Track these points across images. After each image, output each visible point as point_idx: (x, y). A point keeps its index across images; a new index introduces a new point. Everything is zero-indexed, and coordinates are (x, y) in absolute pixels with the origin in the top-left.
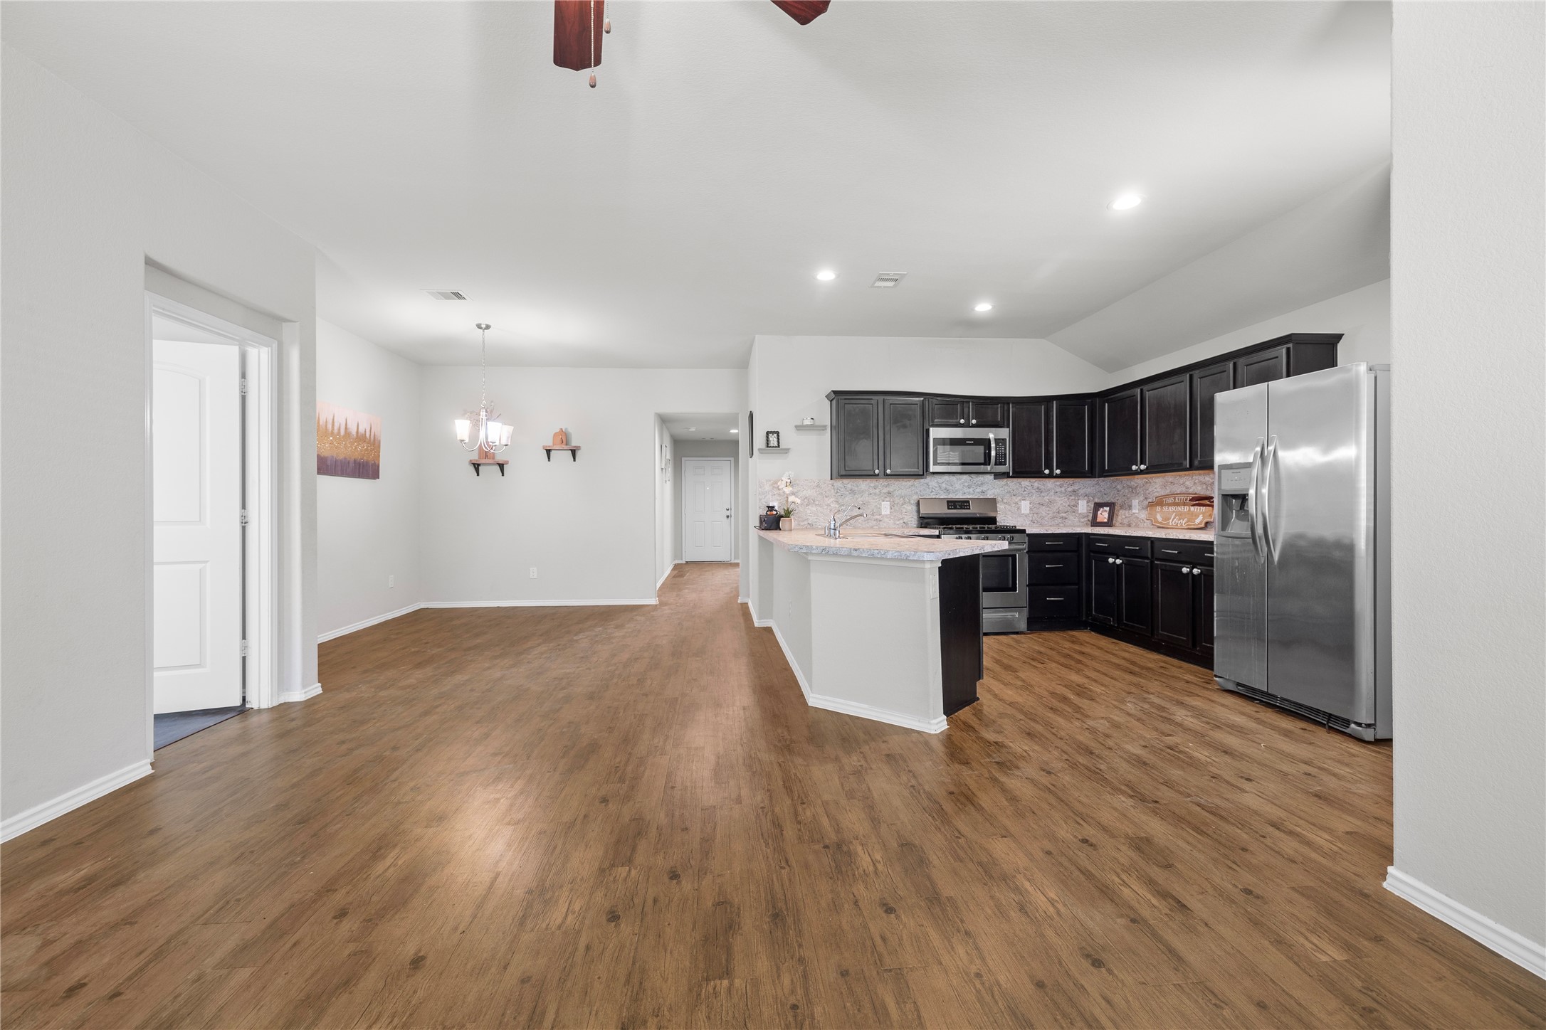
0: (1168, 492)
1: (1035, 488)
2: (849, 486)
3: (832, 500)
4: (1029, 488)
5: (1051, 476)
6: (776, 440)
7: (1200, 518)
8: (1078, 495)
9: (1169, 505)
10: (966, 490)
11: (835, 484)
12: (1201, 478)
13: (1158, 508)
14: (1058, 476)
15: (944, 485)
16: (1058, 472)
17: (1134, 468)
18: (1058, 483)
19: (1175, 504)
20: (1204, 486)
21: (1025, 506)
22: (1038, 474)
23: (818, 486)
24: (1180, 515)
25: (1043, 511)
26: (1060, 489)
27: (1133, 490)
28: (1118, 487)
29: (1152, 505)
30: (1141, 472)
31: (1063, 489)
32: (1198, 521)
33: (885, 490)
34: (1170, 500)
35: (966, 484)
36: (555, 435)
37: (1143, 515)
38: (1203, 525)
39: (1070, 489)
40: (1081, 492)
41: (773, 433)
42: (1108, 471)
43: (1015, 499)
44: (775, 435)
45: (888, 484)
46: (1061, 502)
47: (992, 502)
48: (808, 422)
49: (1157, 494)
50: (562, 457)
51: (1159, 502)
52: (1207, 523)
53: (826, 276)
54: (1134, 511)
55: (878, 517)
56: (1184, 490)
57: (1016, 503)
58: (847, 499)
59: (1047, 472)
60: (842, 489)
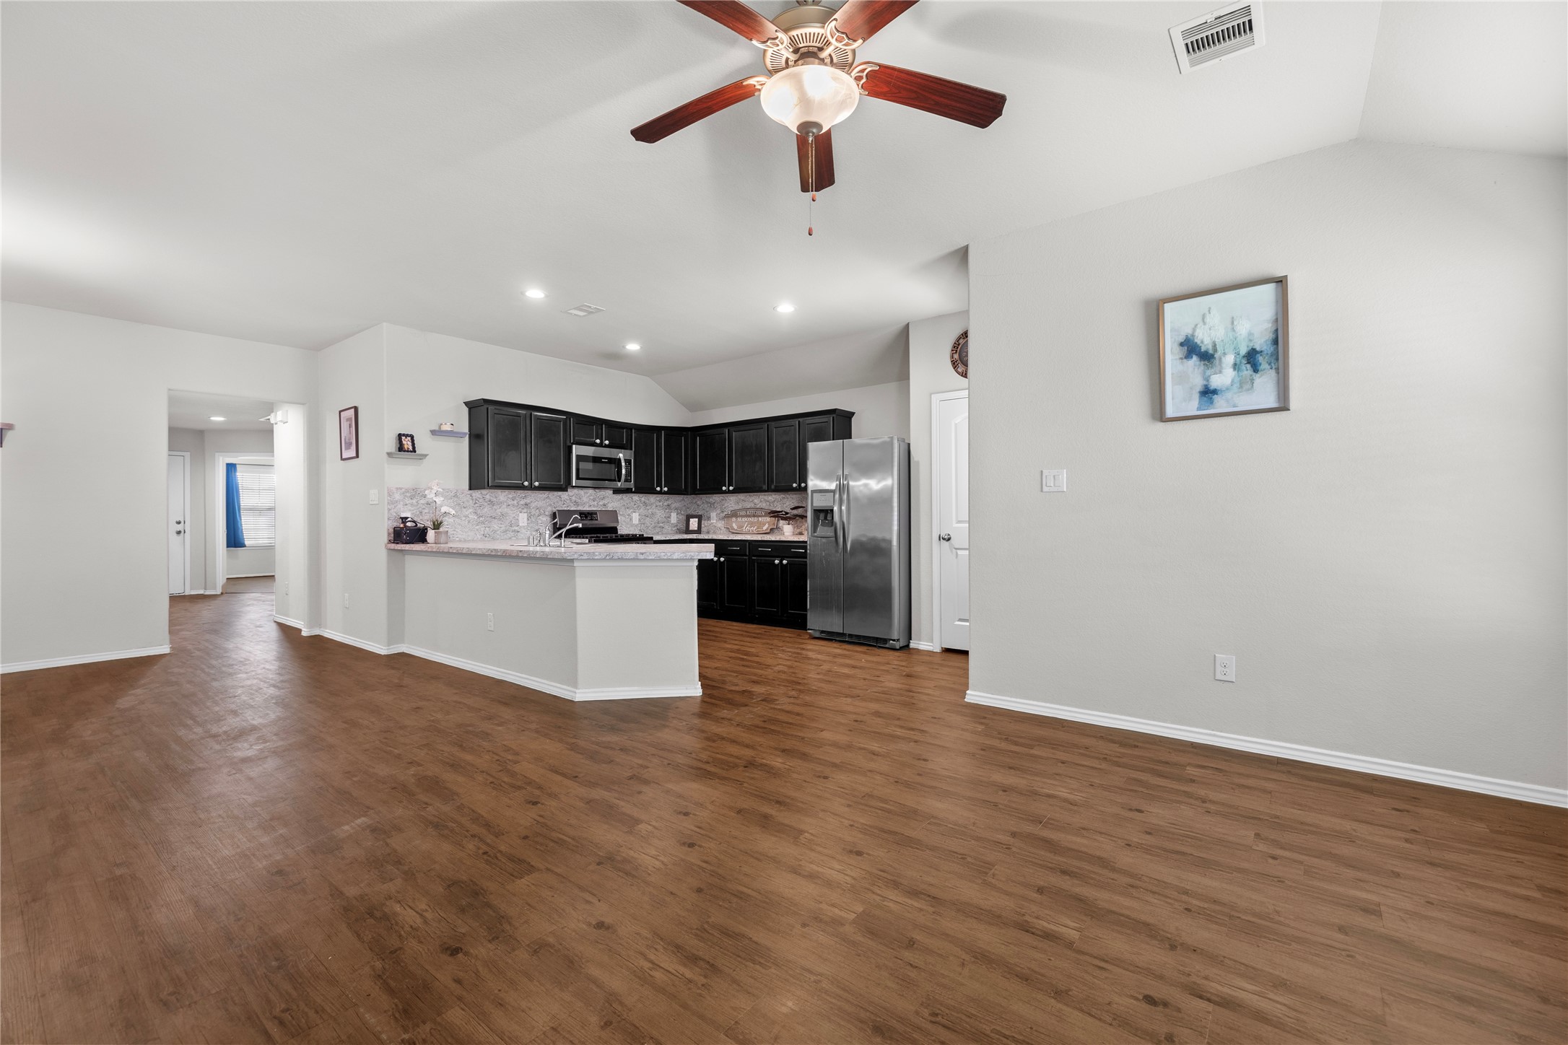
0: (740, 507)
2: (488, 497)
3: (470, 510)
4: (642, 502)
5: (661, 493)
6: (410, 444)
7: (767, 526)
8: (670, 509)
9: (742, 516)
10: (592, 503)
11: (474, 495)
12: (766, 498)
13: (734, 519)
14: (665, 493)
15: (574, 498)
16: (666, 489)
17: (724, 488)
18: (658, 499)
19: (747, 516)
20: (768, 503)
21: (636, 517)
22: (651, 491)
23: (455, 496)
24: (752, 524)
25: (648, 521)
26: (661, 504)
27: (712, 505)
28: (698, 502)
29: (727, 517)
30: (729, 492)
32: (765, 528)
33: (523, 502)
34: (743, 513)
35: (592, 498)
37: (721, 524)
38: (769, 531)
39: (668, 503)
40: (673, 506)
41: (407, 436)
42: (699, 490)
43: (629, 511)
44: (409, 438)
45: (525, 496)
46: (660, 514)
47: (614, 514)
48: (447, 427)
49: (732, 509)
51: (734, 514)
52: (771, 529)
53: (535, 294)
54: (712, 521)
55: (516, 528)
56: (753, 506)
57: (629, 515)
58: (486, 510)
59: (658, 489)
60: (481, 500)
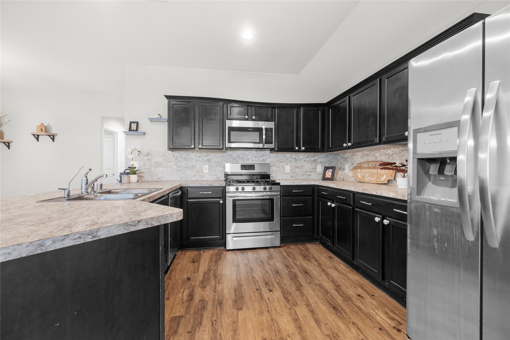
0: (364, 160)
1: (293, 158)
2: (184, 155)
3: (173, 164)
4: (290, 158)
5: (299, 151)
6: (135, 127)
7: (385, 177)
8: (317, 162)
9: (365, 168)
10: (255, 159)
11: (175, 154)
12: (385, 151)
13: (359, 170)
14: (303, 151)
15: (241, 156)
16: (303, 148)
17: (345, 145)
18: (306, 156)
19: (369, 168)
20: (387, 156)
21: (288, 168)
22: (291, 150)
23: (164, 155)
24: (372, 175)
25: (298, 171)
26: (307, 159)
27: (346, 159)
28: (338, 158)
29: (355, 168)
30: (349, 148)
31: (309, 159)
32: (383, 179)
33: (206, 159)
34: (366, 165)
35: (254, 155)
36: (38, 127)
37: (350, 174)
38: (386, 182)
39: (313, 159)
40: (319, 160)
41: (134, 123)
42: (331, 148)
43: (282, 164)
44: (136, 124)
45: (208, 155)
46: (308, 166)
47: (268, 165)
48: (156, 116)
49: (359, 162)
50: (45, 139)
51: (359, 167)
52: (389, 181)
54: (346, 172)
55: (202, 174)
56: (374, 159)
57: (283, 167)
58: (182, 163)
59: (297, 148)
60: (179, 158)
